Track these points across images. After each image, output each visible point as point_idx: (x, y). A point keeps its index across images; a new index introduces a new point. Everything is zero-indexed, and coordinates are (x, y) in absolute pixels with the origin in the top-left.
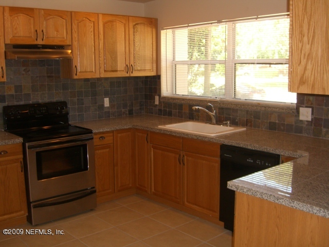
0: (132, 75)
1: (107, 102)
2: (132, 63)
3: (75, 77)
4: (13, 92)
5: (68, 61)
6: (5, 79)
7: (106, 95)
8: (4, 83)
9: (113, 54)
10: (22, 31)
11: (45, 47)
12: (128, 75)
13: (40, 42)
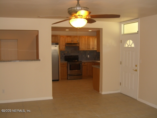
0: (94, 50)
1: (88, 56)
2: (94, 47)
3: (80, 50)
4: (67, 53)
5: (79, 47)
6: (65, 50)
7: (88, 54)
8: (65, 51)
9: (89, 45)
10: (69, 40)
11: (73, 44)
12: (93, 50)
13: (72, 43)
